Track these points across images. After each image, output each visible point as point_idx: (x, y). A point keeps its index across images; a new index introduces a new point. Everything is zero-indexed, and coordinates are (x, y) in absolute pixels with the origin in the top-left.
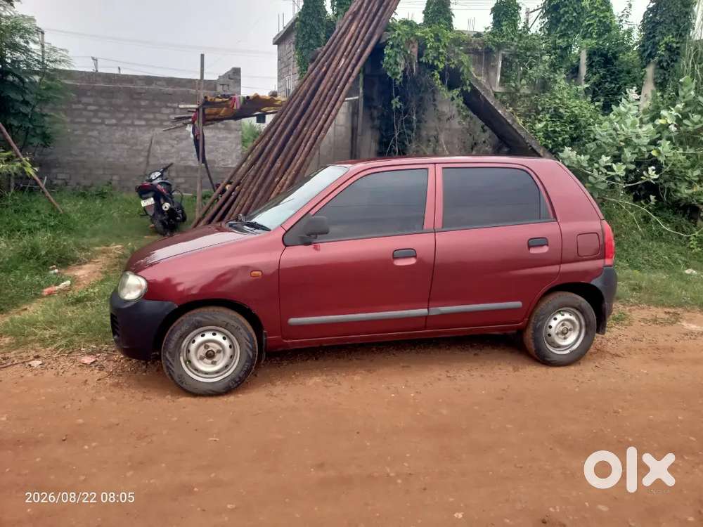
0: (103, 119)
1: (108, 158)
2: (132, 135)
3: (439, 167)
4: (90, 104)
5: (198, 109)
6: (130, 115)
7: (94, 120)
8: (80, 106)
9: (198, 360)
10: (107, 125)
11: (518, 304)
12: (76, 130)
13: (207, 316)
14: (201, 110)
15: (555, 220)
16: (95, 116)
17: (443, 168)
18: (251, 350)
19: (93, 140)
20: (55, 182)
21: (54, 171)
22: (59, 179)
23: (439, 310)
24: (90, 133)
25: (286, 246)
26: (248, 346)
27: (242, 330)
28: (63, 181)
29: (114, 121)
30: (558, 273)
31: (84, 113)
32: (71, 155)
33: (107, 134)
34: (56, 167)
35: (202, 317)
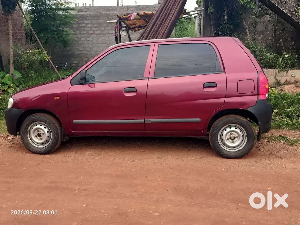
0: (94, 31)
1: (97, 51)
2: (108, 38)
3: (157, 44)
4: (88, 24)
5: (117, 22)
6: (107, 28)
7: (90, 32)
8: (84, 25)
9: (35, 137)
10: (96, 34)
11: (199, 120)
12: (82, 38)
13: (37, 117)
14: (118, 23)
15: (224, 72)
16: (91, 30)
17: (159, 45)
18: (56, 134)
19: (89, 42)
20: (72, 65)
21: (72, 59)
22: (74, 63)
23: (150, 121)
24: (88, 39)
25: (72, 85)
26: (55, 132)
27: (51, 124)
28: (76, 65)
29: (99, 32)
30: (224, 103)
31: (86, 28)
32: (80, 51)
33: (96, 39)
34: (73, 57)
35: (35, 117)
